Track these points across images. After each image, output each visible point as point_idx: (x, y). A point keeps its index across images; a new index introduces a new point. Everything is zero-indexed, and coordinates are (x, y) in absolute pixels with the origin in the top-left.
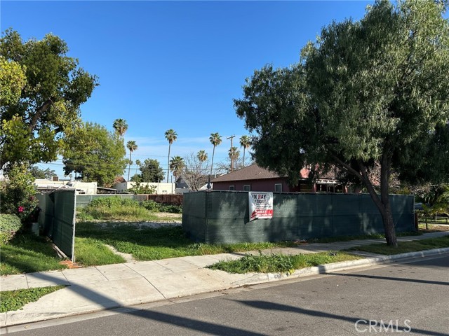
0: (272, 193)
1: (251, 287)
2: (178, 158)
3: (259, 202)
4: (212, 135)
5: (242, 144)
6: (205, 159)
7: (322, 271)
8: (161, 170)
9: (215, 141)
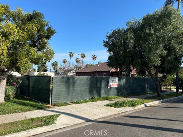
0: (117, 77)
1: (127, 112)
2: (55, 62)
3: (113, 81)
4: (70, 53)
5: (82, 57)
6: (66, 63)
7: (146, 106)
8: (47, 67)
9: (71, 55)
